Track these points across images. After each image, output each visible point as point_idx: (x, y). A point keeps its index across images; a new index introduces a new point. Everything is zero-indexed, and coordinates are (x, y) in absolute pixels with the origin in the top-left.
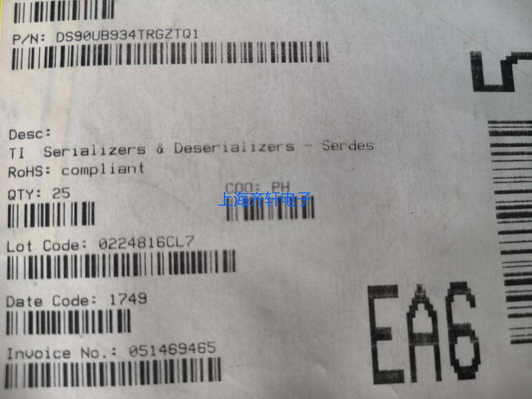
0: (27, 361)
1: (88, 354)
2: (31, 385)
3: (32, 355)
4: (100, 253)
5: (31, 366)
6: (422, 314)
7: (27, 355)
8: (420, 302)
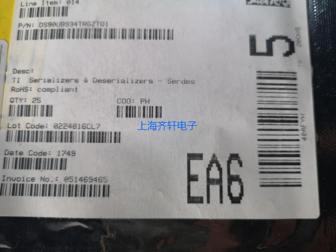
0: (12, 183)
1: (44, 180)
2: (13, 195)
3: (15, 179)
4: (54, 130)
5: (14, 185)
6: (214, 169)
7: (12, 179)
8: (214, 163)
